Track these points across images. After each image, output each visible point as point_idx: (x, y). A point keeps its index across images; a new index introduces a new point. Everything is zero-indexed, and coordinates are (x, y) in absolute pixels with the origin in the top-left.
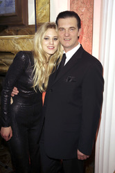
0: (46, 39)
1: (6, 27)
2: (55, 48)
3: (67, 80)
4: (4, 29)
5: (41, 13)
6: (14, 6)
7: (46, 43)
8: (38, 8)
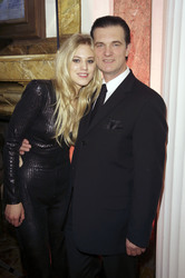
0: (75, 61)
1: (10, 41)
2: (90, 76)
3: (108, 127)
4: (6, 45)
5: (67, 17)
6: (23, 7)
7: (76, 67)
8: (61, 10)
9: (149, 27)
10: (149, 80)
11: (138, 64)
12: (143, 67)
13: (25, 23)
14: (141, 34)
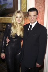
4: (8, 14)
5: (23, 8)
8: (22, 6)
9: (44, 10)
10: (43, 24)
11: (41, 20)
12: (42, 20)
13: (13, 9)
14: (42, 12)
